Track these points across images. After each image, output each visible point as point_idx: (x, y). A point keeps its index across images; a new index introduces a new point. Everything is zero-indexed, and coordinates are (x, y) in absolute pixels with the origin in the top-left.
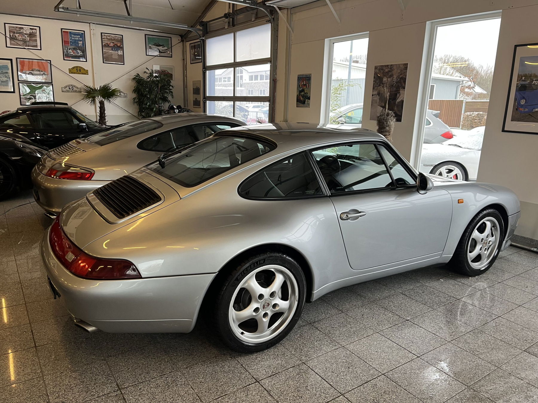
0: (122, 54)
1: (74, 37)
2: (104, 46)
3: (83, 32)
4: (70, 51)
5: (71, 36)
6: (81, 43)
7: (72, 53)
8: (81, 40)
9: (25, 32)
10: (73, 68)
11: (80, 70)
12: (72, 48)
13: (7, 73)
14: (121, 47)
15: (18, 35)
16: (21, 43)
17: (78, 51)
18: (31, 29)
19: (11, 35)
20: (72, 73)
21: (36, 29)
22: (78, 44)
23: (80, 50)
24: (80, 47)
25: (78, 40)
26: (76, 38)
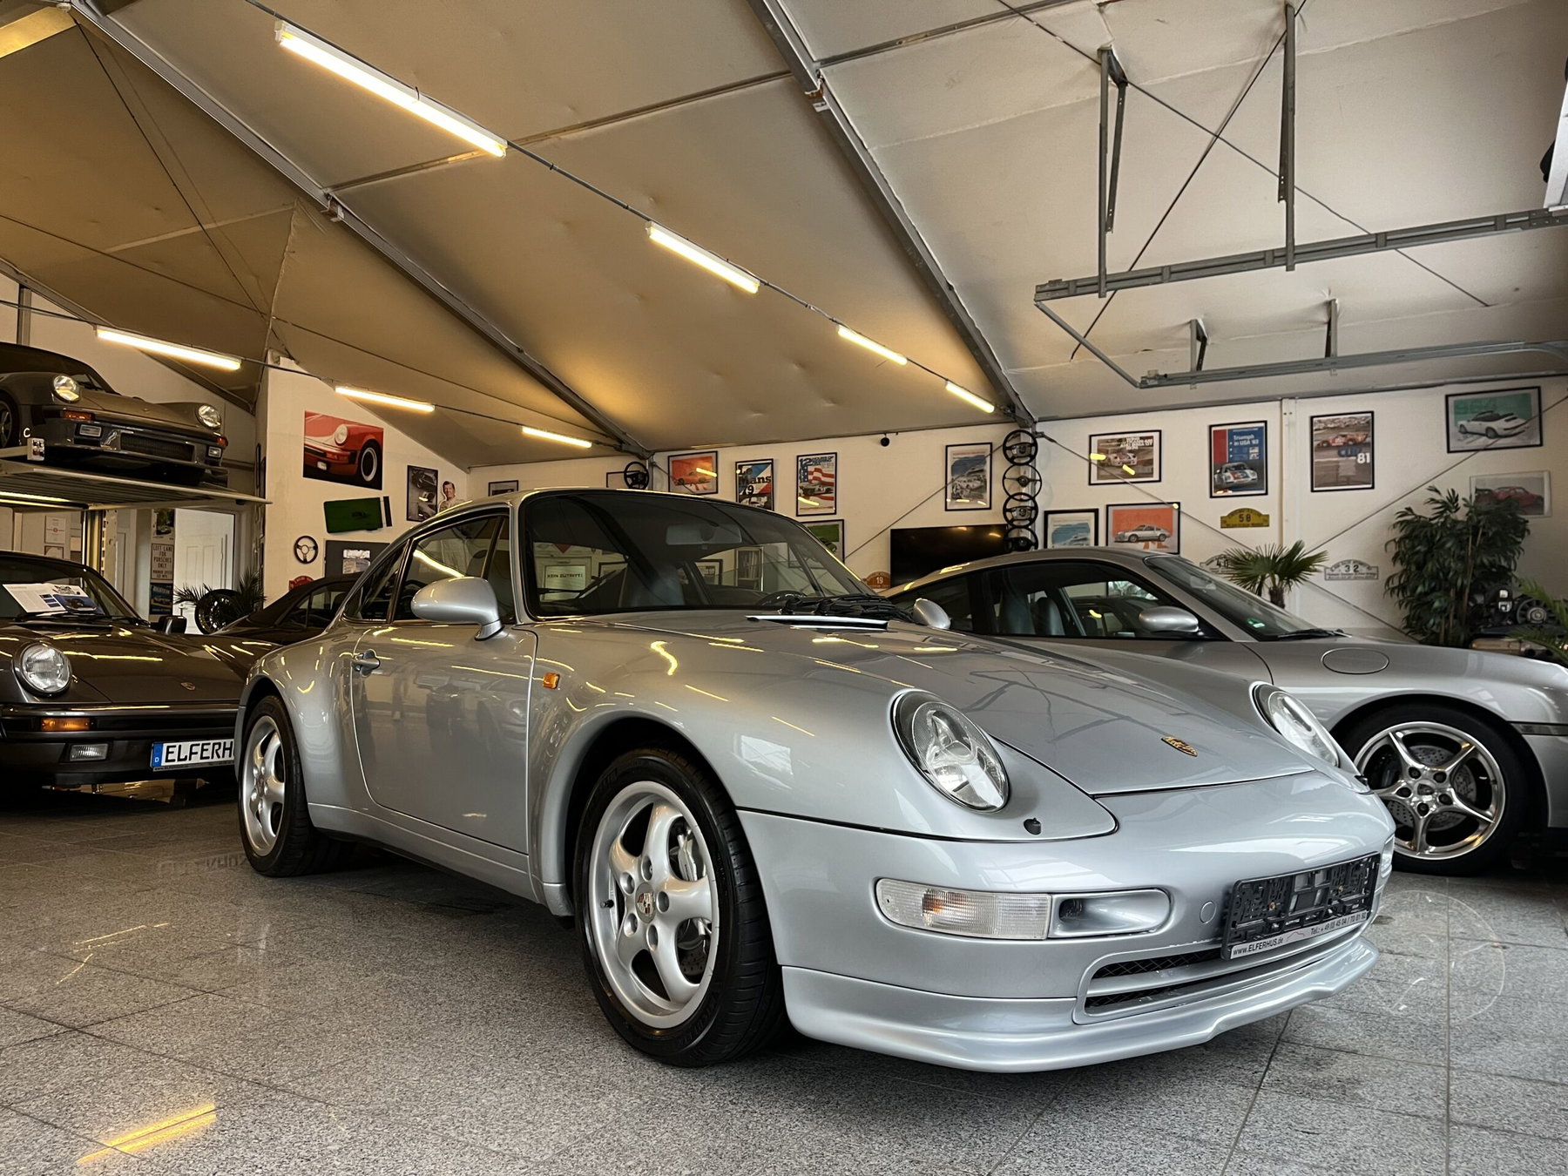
0: (1368, 461)
1: (1238, 441)
2: (1318, 447)
3: (1263, 425)
4: (1228, 474)
5: (1231, 439)
6: (1256, 450)
7: (1232, 479)
8: (1255, 445)
9: (1129, 448)
10: (1232, 514)
11: (1248, 518)
12: (1234, 467)
13: (1085, 539)
14: (1368, 444)
15: (1115, 455)
16: (1120, 472)
17: (1248, 472)
18: (1141, 438)
20: (1228, 526)
21: (1151, 437)
22: (1248, 454)
23: (1252, 469)
24: (1254, 460)
25: (1248, 446)
26: (1245, 441)
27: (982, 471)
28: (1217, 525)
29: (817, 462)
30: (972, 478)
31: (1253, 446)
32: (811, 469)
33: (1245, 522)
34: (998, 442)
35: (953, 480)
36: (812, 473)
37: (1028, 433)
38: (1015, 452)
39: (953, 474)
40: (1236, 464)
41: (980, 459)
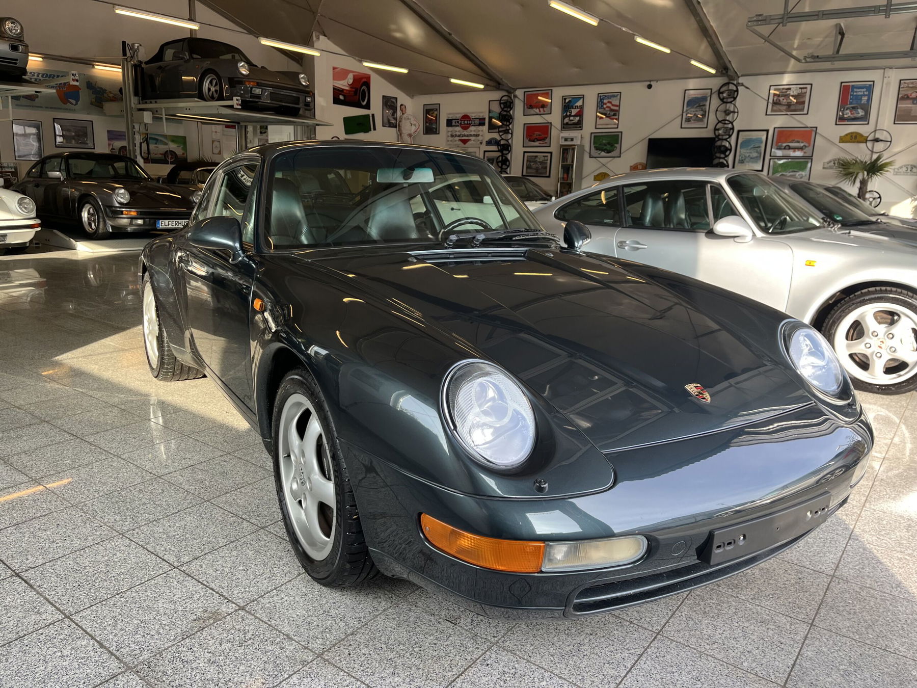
1: (856, 92)
2: (901, 98)
3: (872, 83)
4: (848, 111)
5: (853, 91)
6: (866, 98)
7: (850, 115)
8: (866, 95)
9: (792, 94)
10: (847, 135)
11: (856, 137)
12: (851, 107)
13: (759, 147)
15: (783, 98)
16: (785, 108)
17: (860, 110)
18: (800, 88)
19: (775, 99)
20: (843, 142)
21: (806, 88)
22: (861, 100)
23: (862, 109)
24: (864, 104)
25: (862, 96)
26: (860, 92)
27: (704, 105)
28: (837, 141)
29: (609, 97)
30: (698, 109)
31: (865, 95)
32: (605, 101)
33: (853, 140)
34: (715, 89)
35: (687, 110)
36: (606, 104)
37: (734, 84)
38: (725, 95)
39: (687, 107)
40: (853, 106)
41: (704, 98)
